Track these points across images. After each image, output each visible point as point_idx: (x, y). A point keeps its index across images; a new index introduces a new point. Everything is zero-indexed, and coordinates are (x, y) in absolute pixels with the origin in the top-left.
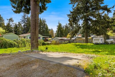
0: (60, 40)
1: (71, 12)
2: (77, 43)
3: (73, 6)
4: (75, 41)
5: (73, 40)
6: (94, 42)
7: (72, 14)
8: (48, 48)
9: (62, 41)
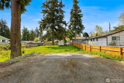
0: (29, 43)
1: (42, 20)
2: (45, 45)
3: (44, 15)
4: (44, 44)
5: (43, 43)
6: (59, 44)
7: (42, 22)
8: (25, 52)
9: (31, 44)
